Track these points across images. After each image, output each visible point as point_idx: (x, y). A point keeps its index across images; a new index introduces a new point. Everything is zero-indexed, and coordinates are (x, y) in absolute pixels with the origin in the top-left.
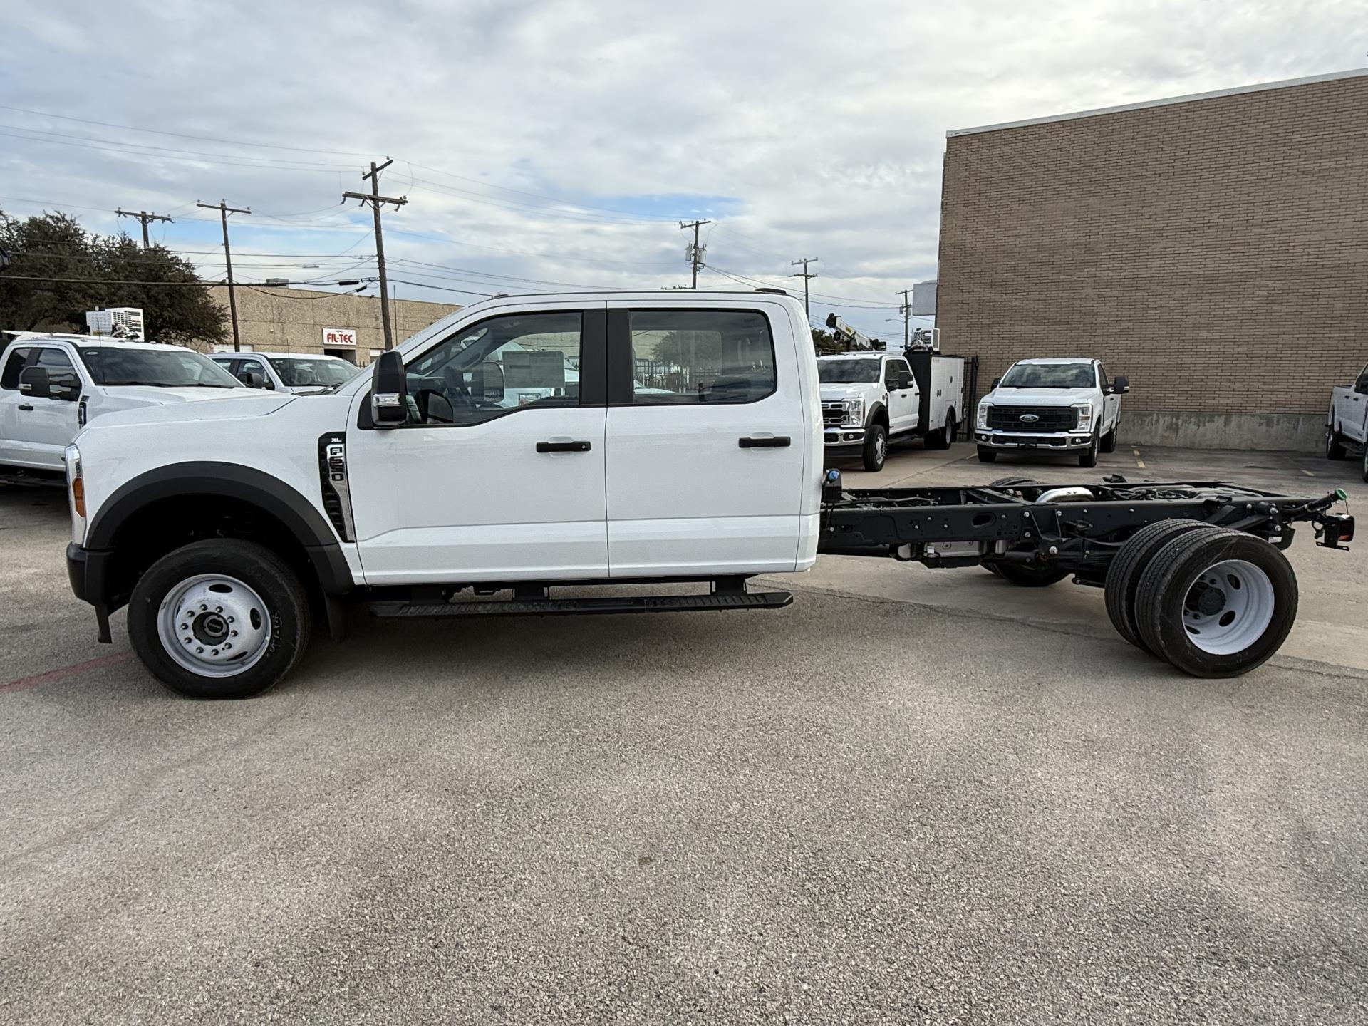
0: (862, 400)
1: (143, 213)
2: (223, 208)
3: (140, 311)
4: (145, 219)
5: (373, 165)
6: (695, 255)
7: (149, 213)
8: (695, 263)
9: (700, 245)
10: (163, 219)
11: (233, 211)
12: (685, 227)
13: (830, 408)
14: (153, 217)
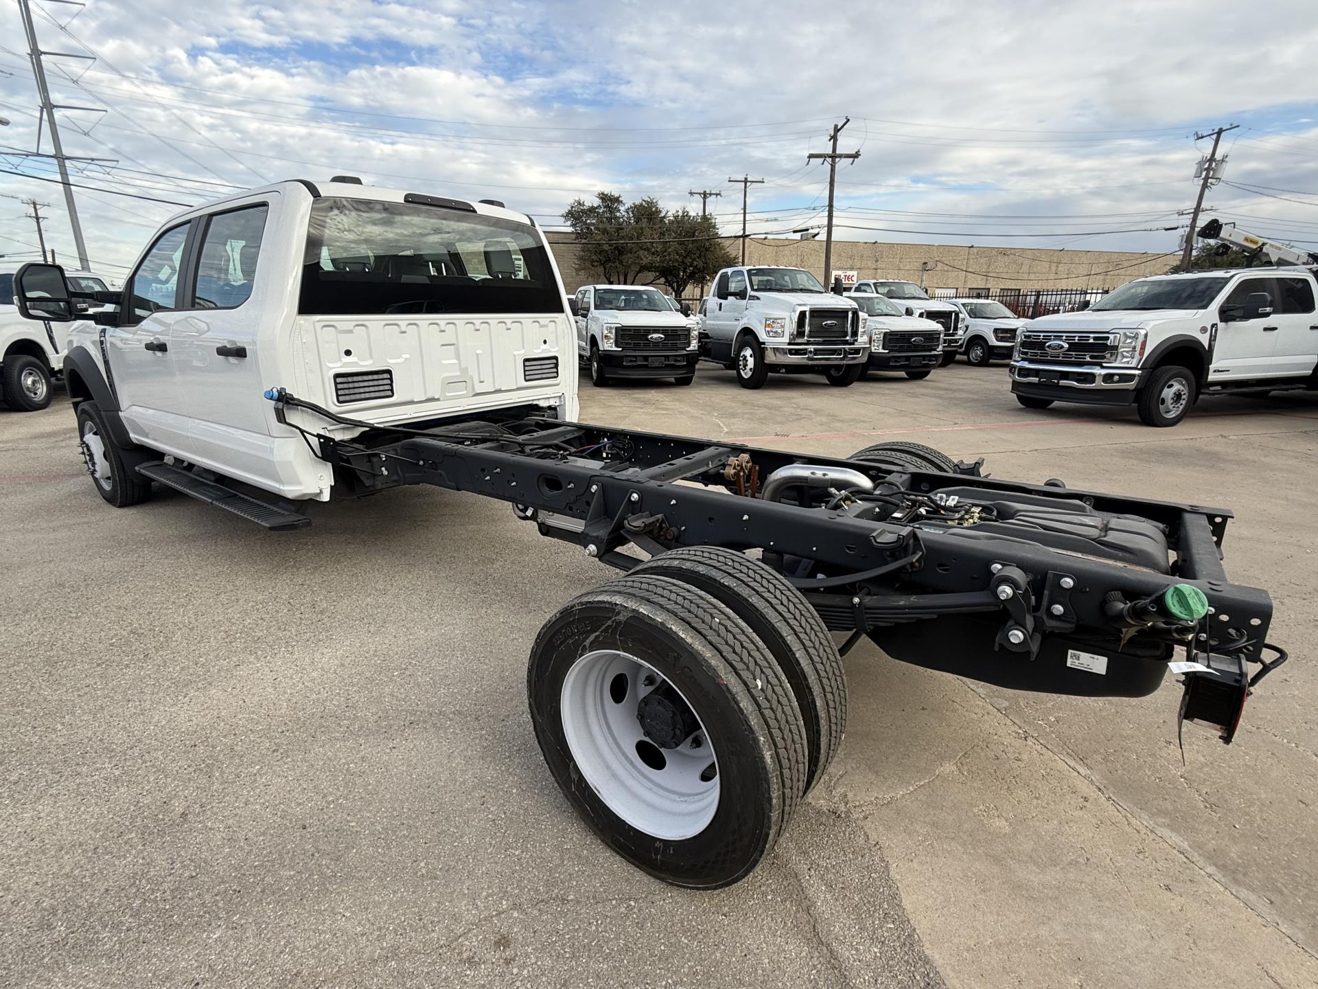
0: (1143, 332)
1: (705, 192)
2: (746, 181)
3: (521, 257)
4: (705, 195)
5: (836, 126)
6: (1208, 170)
7: (708, 192)
8: (1206, 179)
9: (1218, 156)
10: (717, 195)
11: (752, 182)
12: (1202, 137)
13: (1091, 341)
14: (711, 194)
